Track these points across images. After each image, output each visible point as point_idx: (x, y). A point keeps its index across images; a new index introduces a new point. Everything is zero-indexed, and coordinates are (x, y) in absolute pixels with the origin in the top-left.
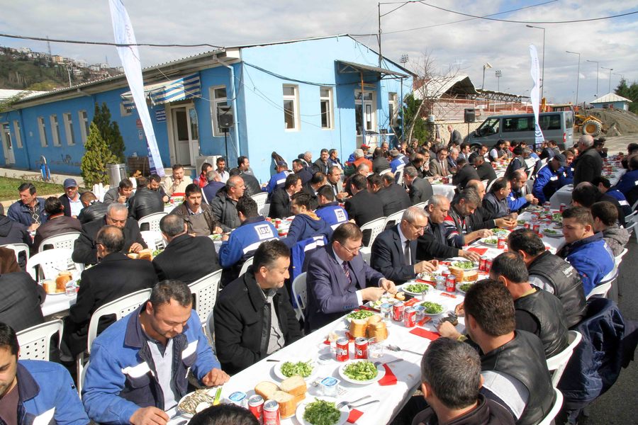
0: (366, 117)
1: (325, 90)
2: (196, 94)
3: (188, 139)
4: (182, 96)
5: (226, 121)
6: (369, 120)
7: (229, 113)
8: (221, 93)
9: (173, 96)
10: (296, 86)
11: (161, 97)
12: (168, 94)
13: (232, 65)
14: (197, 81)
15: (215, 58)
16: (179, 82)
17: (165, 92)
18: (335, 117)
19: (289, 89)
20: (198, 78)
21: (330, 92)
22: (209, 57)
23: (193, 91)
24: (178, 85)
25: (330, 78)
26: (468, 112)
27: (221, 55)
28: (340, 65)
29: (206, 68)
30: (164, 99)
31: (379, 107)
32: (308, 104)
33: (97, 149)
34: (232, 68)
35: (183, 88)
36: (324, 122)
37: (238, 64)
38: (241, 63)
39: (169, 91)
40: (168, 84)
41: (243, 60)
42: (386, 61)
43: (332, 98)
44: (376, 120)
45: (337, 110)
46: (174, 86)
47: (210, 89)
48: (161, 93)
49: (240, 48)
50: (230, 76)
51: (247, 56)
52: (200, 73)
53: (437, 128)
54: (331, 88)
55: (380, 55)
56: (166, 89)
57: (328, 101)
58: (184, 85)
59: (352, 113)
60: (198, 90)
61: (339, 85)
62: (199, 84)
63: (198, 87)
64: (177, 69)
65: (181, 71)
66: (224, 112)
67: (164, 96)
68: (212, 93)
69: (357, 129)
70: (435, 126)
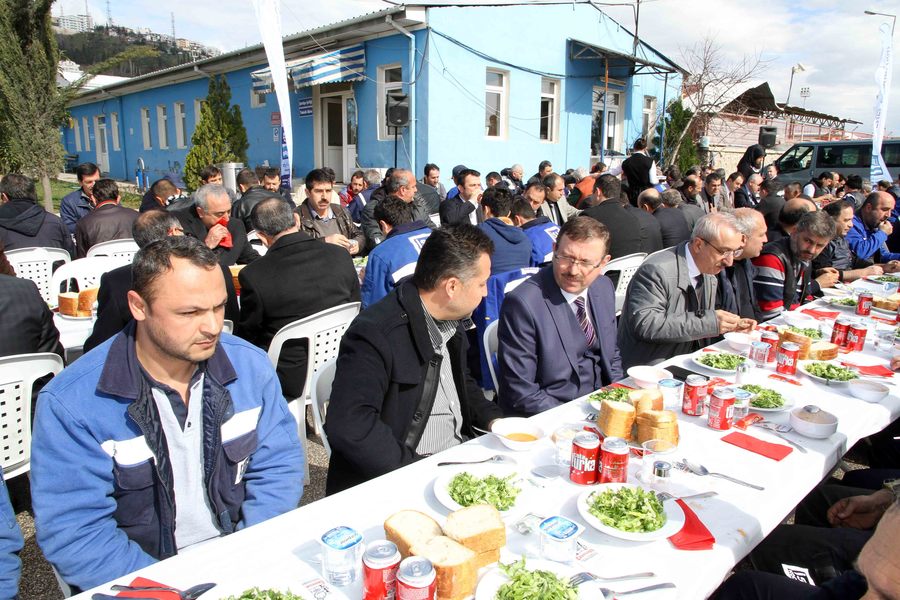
0: (608, 131)
1: (550, 82)
2: (357, 75)
3: (341, 145)
4: (337, 77)
5: (398, 115)
6: (611, 135)
7: (403, 104)
8: (394, 75)
9: (324, 75)
10: (507, 72)
11: (306, 75)
12: (316, 73)
13: (412, 32)
14: (361, 57)
15: (388, 19)
16: (334, 56)
17: (313, 69)
18: (561, 126)
19: (497, 76)
20: (362, 52)
21: (555, 86)
22: (379, 19)
23: (353, 71)
24: (332, 59)
25: (558, 64)
26: (765, 132)
27: (398, 15)
28: (574, 46)
29: (375, 37)
30: (310, 79)
31: (628, 115)
32: (522, 100)
33: (208, 143)
34: (412, 37)
35: (339, 65)
36: (544, 131)
37: (422, 32)
38: (428, 29)
39: (318, 67)
40: (318, 59)
41: (430, 25)
42: (643, 46)
43: (559, 95)
44: (621, 135)
45: (564, 114)
46: (327, 60)
47: (378, 69)
48: (307, 70)
49: (427, 7)
50: (409, 49)
51: (436, 19)
52: (366, 46)
53: (712, 156)
54: (558, 81)
55: (636, 38)
56: (314, 65)
57: (552, 99)
58: (342, 60)
59: (585, 123)
60: (361, 70)
61: (570, 77)
62: (363, 61)
63: (361, 65)
64: (333, 37)
65: (339, 41)
66: (396, 103)
67: (311, 74)
68: (381, 75)
69: (593, 147)
70: (709, 154)
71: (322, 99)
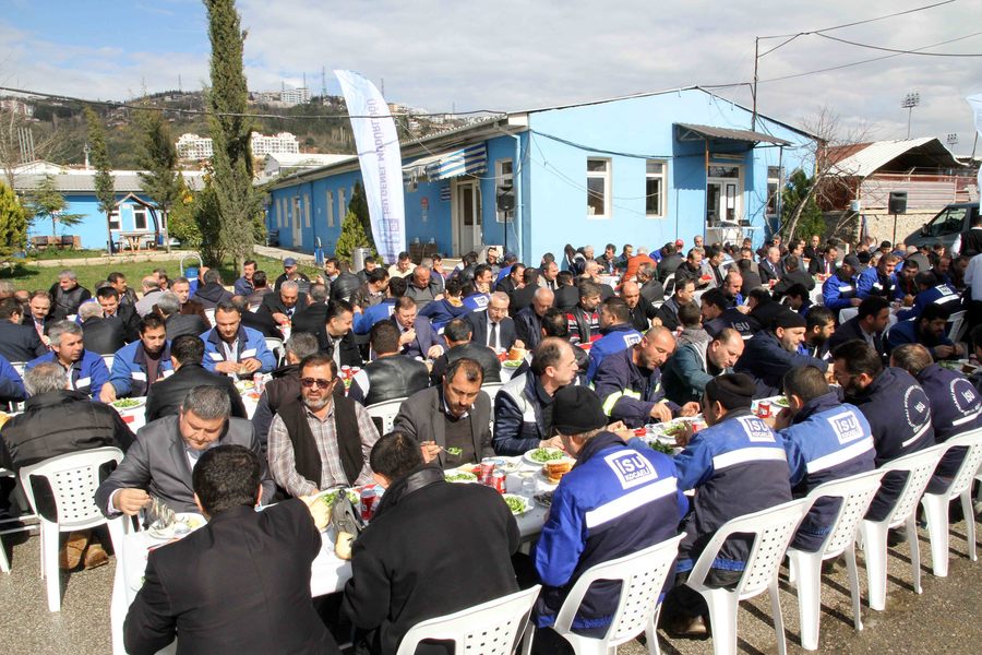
0: (724, 203)
1: (655, 164)
2: (479, 168)
3: (472, 224)
4: (462, 171)
5: (507, 202)
6: (731, 206)
7: (510, 193)
8: (509, 168)
9: (449, 171)
10: (609, 159)
11: (435, 172)
12: (443, 169)
13: (517, 134)
14: (483, 153)
15: (496, 126)
16: (459, 154)
17: (440, 166)
18: (670, 201)
19: (595, 164)
20: (483, 149)
21: (664, 166)
22: (490, 125)
23: (476, 165)
24: (457, 157)
25: (664, 146)
26: (894, 197)
27: (503, 122)
28: (679, 130)
29: (492, 136)
30: (438, 175)
31: (749, 186)
32: (625, 184)
33: (353, 230)
34: (518, 137)
35: (463, 162)
36: (652, 206)
37: (524, 133)
38: (528, 131)
39: (444, 165)
40: (445, 158)
41: (531, 128)
42: (766, 122)
43: (667, 175)
44: (742, 206)
45: (673, 191)
46: (453, 159)
47: (496, 163)
48: (436, 168)
49: (528, 113)
50: (515, 148)
51: (535, 123)
52: (486, 143)
53: (864, 221)
54: (665, 162)
55: (754, 113)
56: (441, 163)
57: (661, 179)
58: (465, 157)
59: (699, 197)
60: (483, 164)
61: (677, 157)
62: (484, 156)
63: (484, 160)
64: (461, 138)
65: (467, 139)
66: (504, 193)
67: (439, 171)
68: (499, 168)
69: (708, 219)
70: (860, 218)
71: (459, 186)
